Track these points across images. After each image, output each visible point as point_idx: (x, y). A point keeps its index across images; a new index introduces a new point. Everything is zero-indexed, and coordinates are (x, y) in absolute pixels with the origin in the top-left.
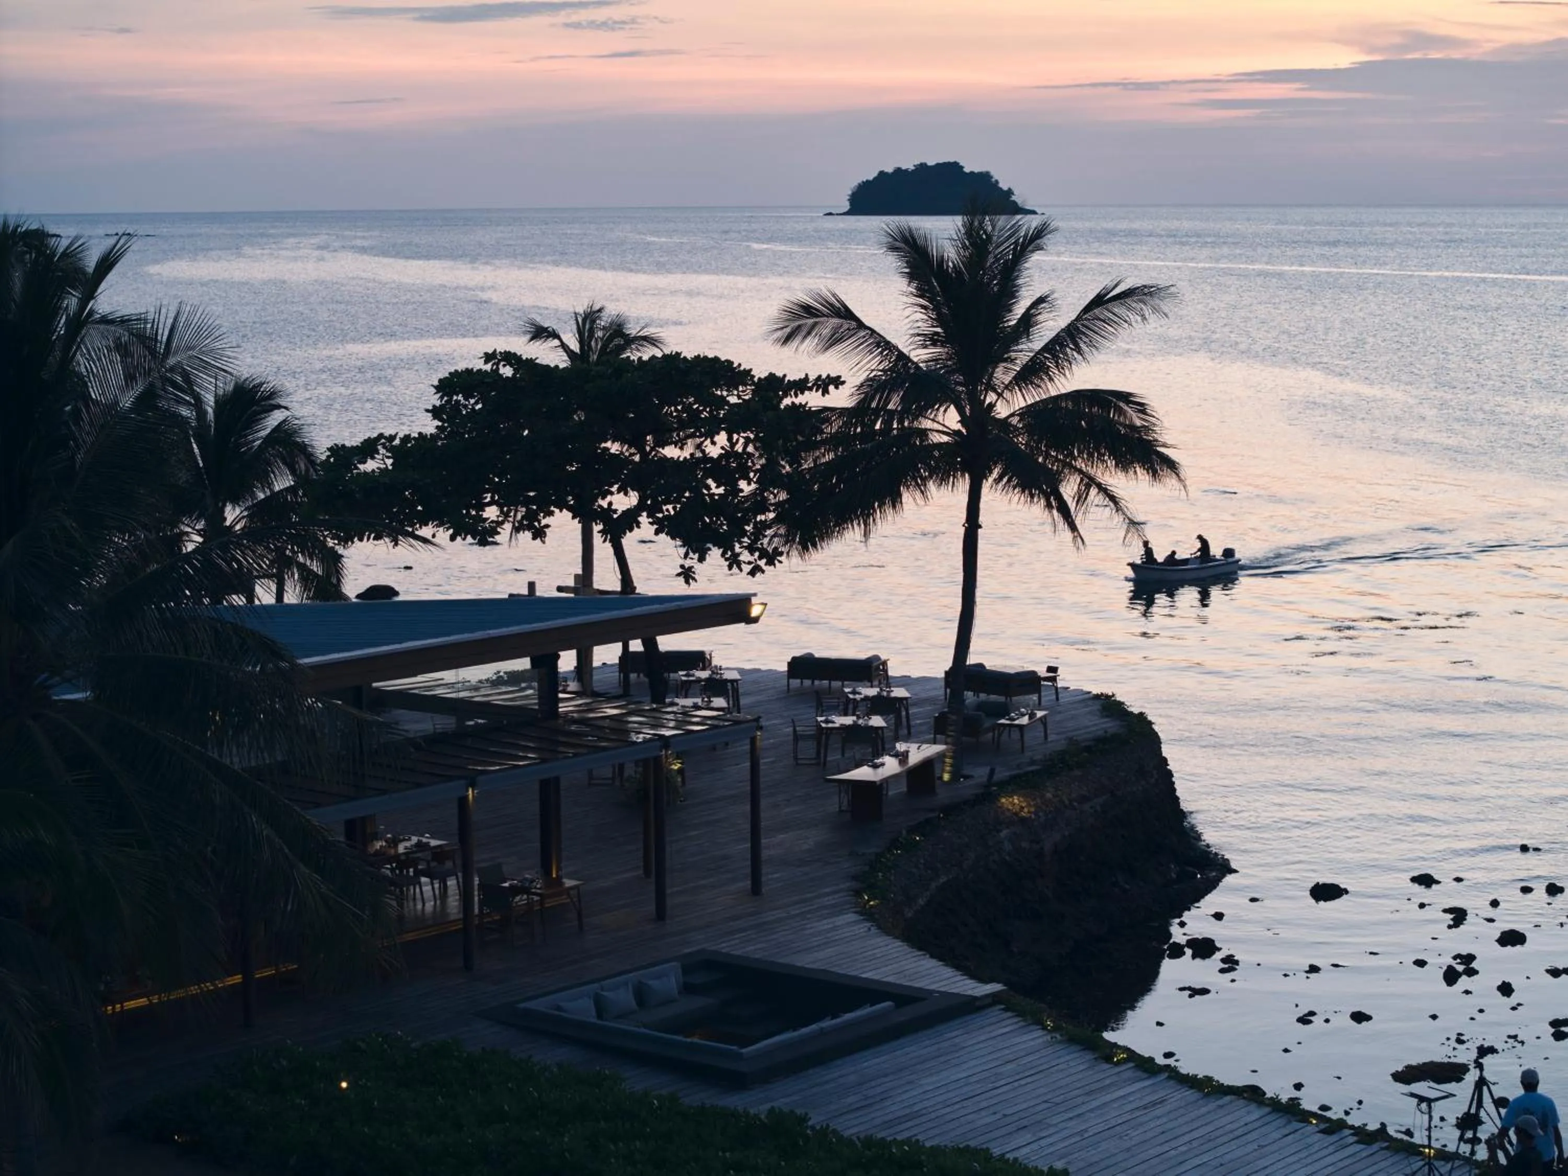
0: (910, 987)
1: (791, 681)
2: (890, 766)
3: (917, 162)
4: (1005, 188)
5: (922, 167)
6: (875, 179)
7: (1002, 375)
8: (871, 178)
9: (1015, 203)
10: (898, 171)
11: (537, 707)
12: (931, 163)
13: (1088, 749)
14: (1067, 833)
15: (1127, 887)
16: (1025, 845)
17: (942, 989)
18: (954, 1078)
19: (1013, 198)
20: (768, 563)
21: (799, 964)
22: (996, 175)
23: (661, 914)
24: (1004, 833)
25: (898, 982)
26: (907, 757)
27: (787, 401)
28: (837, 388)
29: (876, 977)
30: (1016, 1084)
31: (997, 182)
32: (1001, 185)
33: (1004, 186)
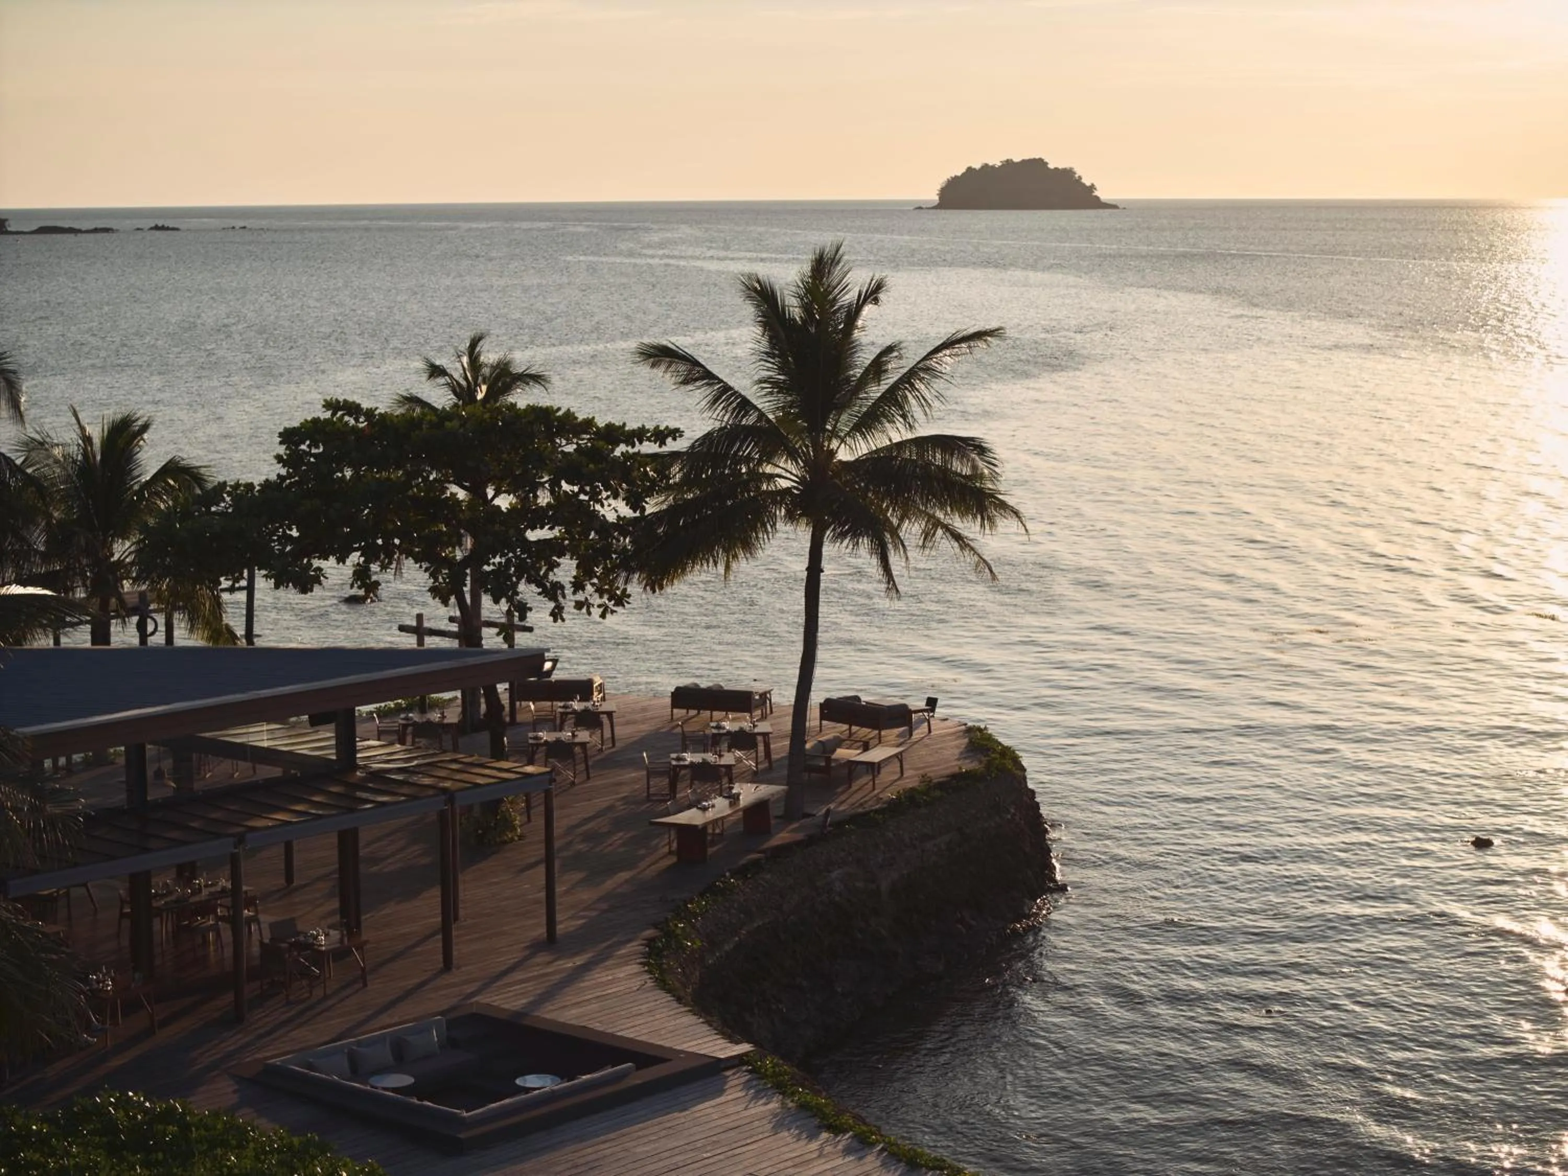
0: (661, 1047)
1: (675, 711)
2: (719, 807)
3: (1005, 159)
4: (1088, 184)
5: (1008, 163)
6: (963, 174)
7: (846, 421)
8: (959, 174)
9: (1097, 198)
10: (985, 167)
11: (334, 757)
12: (1017, 159)
13: (940, 786)
14: (905, 872)
15: (973, 923)
16: (859, 884)
17: (690, 1050)
18: (670, 1146)
19: (1096, 193)
20: (616, 605)
21: (562, 1020)
22: (1079, 172)
23: (448, 964)
24: (835, 874)
25: (651, 1041)
26: (738, 799)
27: (618, 451)
28: (674, 439)
29: (631, 1036)
30: (730, 1153)
31: (1080, 178)
32: (1083, 181)
33: (1087, 181)
